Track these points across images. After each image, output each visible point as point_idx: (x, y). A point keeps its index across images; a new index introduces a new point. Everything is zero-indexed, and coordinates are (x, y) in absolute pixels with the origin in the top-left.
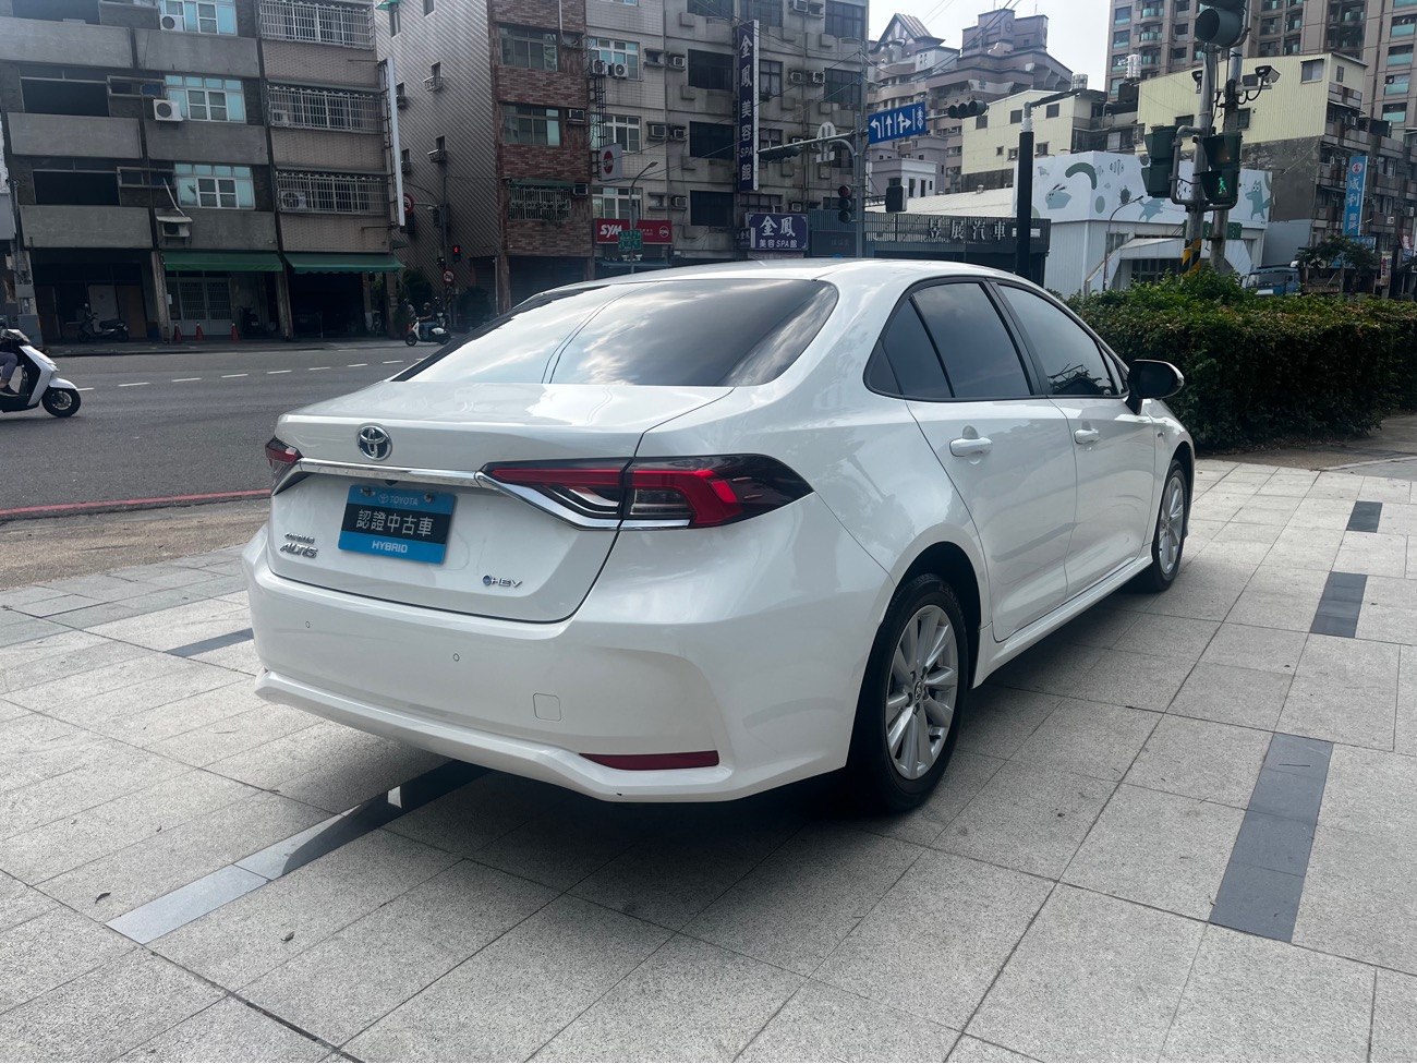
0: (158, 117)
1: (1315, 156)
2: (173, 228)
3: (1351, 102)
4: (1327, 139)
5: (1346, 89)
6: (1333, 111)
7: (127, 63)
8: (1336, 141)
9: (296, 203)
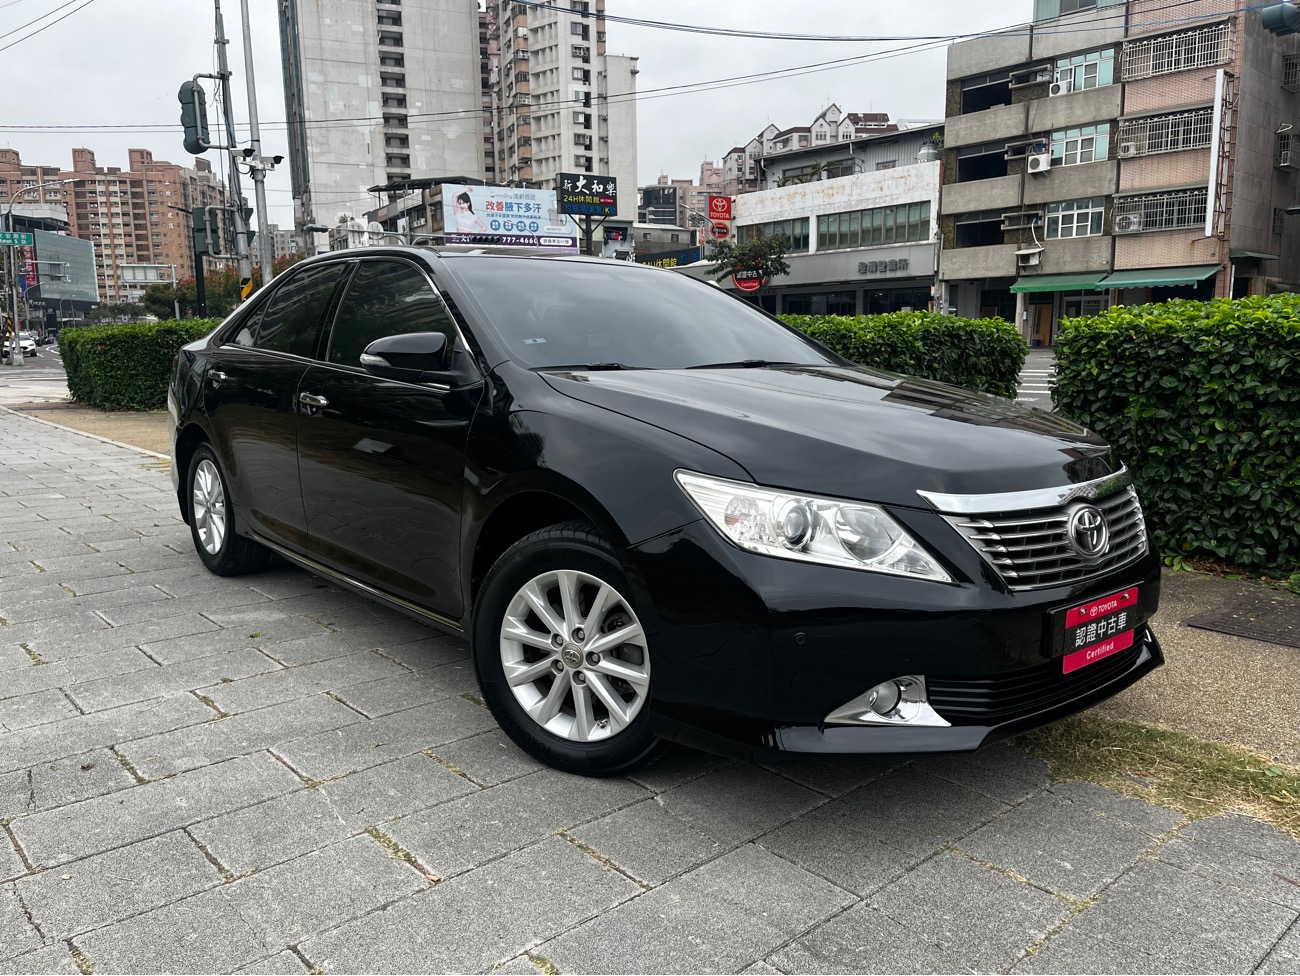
0: (1030, 171)
2: (1026, 258)
7: (1020, 133)
9: (1129, 224)
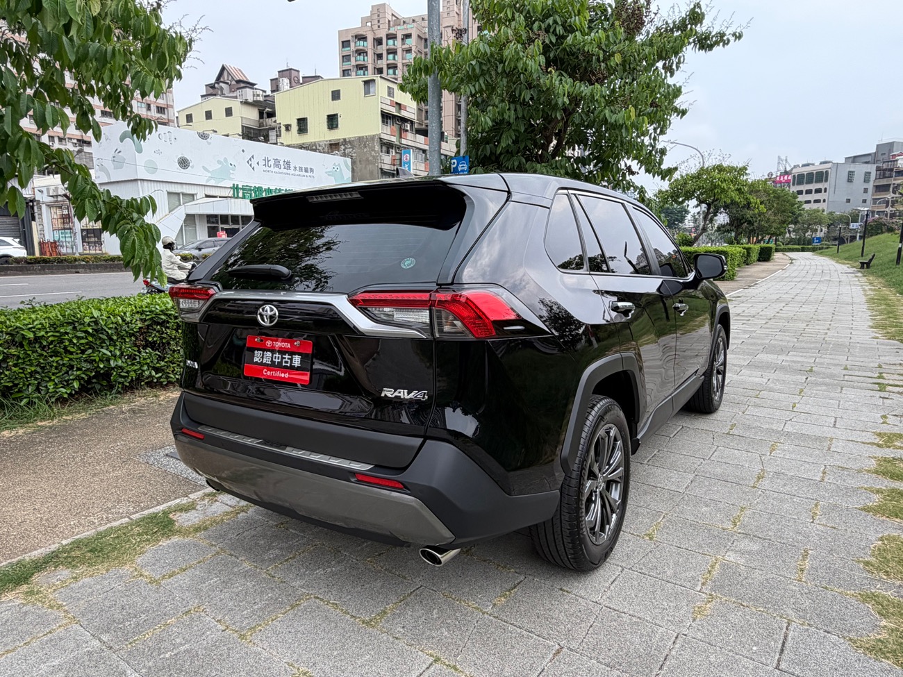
1: (377, 148)
3: (404, 114)
4: (383, 136)
5: (399, 105)
6: (386, 117)
8: (394, 139)
